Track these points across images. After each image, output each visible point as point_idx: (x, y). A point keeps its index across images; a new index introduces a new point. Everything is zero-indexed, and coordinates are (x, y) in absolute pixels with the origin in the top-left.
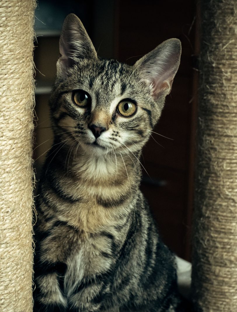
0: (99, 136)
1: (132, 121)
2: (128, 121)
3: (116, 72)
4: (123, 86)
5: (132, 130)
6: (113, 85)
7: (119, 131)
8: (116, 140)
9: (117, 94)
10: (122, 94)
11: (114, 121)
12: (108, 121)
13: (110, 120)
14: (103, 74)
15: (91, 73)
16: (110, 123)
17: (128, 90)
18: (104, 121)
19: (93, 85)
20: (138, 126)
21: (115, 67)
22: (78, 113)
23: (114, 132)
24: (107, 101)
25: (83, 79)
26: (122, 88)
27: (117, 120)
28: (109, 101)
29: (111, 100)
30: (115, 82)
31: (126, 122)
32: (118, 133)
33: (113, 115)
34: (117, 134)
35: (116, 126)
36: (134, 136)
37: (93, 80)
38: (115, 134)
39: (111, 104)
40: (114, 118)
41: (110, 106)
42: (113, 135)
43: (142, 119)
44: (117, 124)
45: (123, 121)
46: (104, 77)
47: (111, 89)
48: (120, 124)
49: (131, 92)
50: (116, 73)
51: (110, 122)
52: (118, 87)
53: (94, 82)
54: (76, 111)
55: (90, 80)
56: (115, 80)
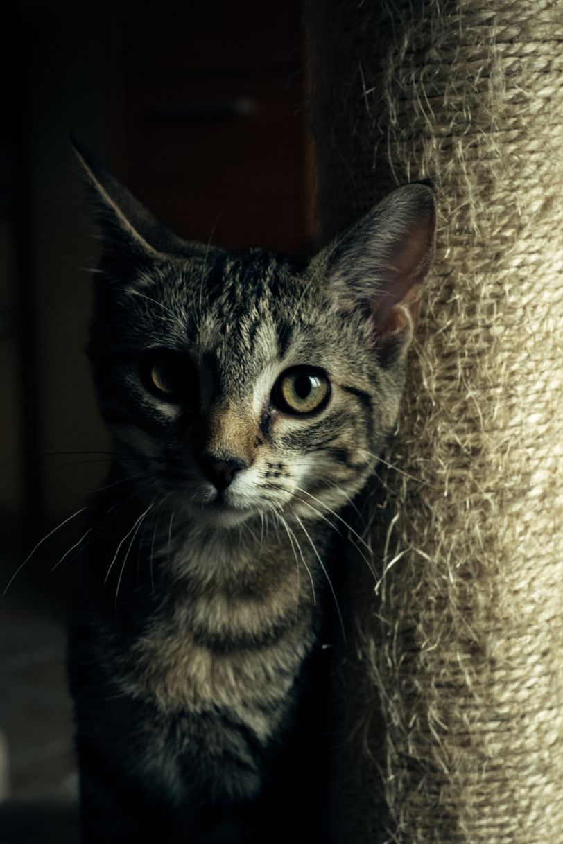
0: (228, 484)
1: (317, 427)
2: (305, 427)
3: (259, 293)
4: (283, 331)
5: (320, 449)
6: (253, 333)
7: (285, 461)
8: (279, 487)
9: (268, 359)
10: (281, 354)
11: (268, 432)
12: (249, 440)
13: (256, 433)
14: (224, 298)
15: (189, 298)
16: (257, 443)
17: (298, 340)
18: (237, 442)
19: (198, 333)
20: (335, 437)
21: (257, 276)
22: (164, 419)
23: (270, 465)
24: (243, 382)
25: (168, 317)
26: (280, 337)
27: (275, 429)
28: (246, 379)
29: (253, 377)
30: (257, 324)
31: (300, 432)
32: (281, 466)
33: (262, 417)
34: (279, 471)
35: (276, 448)
36: (327, 464)
37: (197, 319)
38: (273, 471)
39: (254, 387)
40: (266, 424)
41: (252, 392)
42: (267, 475)
43: (345, 418)
44: (277, 441)
45: (293, 429)
46: (226, 309)
47: (248, 346)
48: (284, 439)
49: (309, 345)
50: (258, 297)
51: (255, 440)
52: (267, 337)
53: (200, 326)
54: (158, 413)
55: (189, 320)
56: (258, 318)
